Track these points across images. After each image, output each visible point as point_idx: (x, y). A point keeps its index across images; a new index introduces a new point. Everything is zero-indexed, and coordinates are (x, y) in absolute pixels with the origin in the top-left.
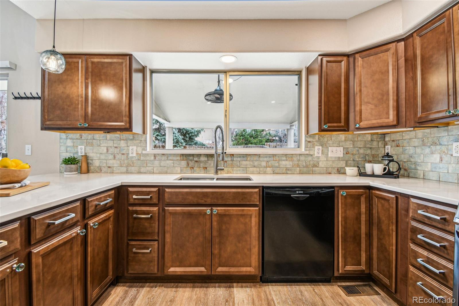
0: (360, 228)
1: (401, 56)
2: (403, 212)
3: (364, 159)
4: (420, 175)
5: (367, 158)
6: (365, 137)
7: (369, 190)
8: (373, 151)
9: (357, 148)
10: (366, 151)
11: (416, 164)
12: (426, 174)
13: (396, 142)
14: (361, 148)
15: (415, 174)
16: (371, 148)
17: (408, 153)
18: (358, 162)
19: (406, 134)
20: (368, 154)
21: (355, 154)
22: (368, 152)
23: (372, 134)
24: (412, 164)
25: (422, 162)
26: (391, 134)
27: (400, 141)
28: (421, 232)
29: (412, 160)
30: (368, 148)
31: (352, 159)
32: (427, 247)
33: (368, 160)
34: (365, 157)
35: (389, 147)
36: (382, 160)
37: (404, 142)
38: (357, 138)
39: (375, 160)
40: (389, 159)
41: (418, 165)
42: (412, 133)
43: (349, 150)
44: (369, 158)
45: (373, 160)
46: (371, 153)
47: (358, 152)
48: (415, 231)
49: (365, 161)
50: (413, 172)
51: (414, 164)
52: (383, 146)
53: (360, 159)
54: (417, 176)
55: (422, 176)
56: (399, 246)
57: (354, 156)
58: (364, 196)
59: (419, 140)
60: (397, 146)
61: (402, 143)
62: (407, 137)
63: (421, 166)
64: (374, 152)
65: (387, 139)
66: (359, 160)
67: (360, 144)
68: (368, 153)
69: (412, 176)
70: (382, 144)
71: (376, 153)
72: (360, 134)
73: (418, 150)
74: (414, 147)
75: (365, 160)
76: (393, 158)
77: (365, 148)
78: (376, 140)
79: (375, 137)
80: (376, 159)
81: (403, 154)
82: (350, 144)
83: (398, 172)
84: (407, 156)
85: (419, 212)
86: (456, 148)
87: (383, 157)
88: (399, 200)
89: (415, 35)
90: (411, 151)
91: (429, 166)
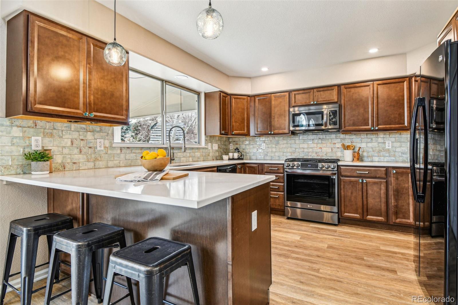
2: (261, 171)
7: (244, 165)
12: (251, 157)
13: (236, 142)
18: (223, 153)
24: (244, 153)
25: (249, 152)
26: (233, 138)
27: (238, 142)
29: (244, 151)
31: (220, 151)
33: (226, 151)
35: (232, 144)
37: (240, 142)
47: (222, 147)
50: (245, 156)
51: (246, 153)
55: (249, 158)
57: (221, 149)
58: (243, 167)
59: (248, 141)
60: (236, 144)
65: (230, 140)
68: (225, 148)
70: (228, 143)
73: (247, 146)
74: (245, 145)
76: (239, 150)
77: (224, 145)
80: (229, 151)
82: (220, 142)
83: (241, 156)
84: (242, 149)
85: (270, 168)
86: (264, 146)
87: (235, 150)
88: (259, 166)
89: (256, 97)
90: (244, 147)
91: (252, 154)
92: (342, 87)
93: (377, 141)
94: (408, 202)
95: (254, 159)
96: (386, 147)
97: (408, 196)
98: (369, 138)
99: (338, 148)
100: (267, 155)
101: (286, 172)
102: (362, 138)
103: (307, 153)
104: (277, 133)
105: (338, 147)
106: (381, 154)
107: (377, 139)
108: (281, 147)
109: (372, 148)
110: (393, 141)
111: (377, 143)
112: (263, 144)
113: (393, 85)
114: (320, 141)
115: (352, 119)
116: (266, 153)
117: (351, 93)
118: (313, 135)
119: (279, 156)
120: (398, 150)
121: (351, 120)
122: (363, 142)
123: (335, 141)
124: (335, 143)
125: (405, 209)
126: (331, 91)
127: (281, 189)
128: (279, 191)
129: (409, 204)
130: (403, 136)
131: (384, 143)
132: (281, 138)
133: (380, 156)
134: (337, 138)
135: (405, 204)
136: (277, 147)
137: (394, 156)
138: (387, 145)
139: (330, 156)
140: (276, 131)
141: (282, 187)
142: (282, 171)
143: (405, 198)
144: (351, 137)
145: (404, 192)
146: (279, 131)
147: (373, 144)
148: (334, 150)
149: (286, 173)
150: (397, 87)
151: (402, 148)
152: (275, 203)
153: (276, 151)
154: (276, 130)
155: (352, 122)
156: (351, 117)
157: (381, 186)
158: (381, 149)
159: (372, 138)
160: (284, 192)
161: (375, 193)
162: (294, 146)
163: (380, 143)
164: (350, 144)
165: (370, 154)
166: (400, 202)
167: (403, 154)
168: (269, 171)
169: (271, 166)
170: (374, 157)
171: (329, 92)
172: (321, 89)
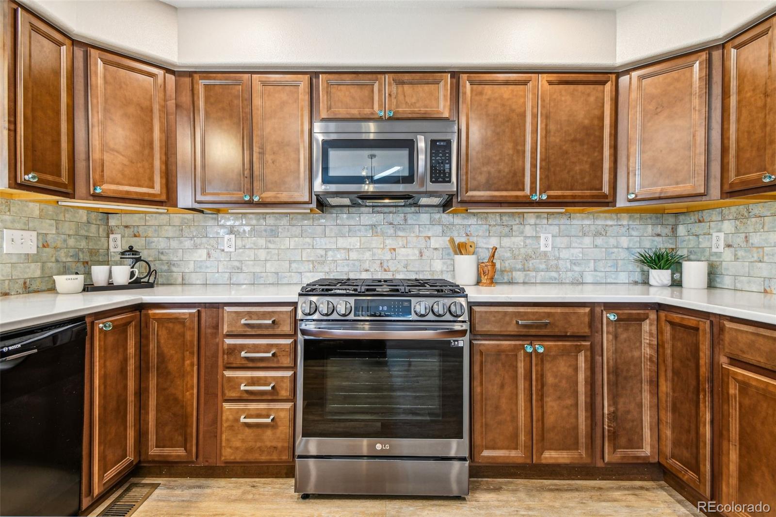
0: (125, 387)
1: (171, 96)
2: (209, 331)
3: (76, 258)
4: (176, 279)
5: (81, 256)
6: (77, 215)
7: (140, 312)
8: (90, 244)
9: (63, 236)
10: (78, 243)
11: (171, 264)
12: (187, 277)
13: (132, 230)
14: (72, 235)
15: (168, 279)
16: (87, 237)
17: (157, 248)
18: (65, 265)
19: (151, 218)
20: (83, 249)
21: (61, 249)
22: (82, 245)
23: (89, 210)
24: (163, 264)
25: (180, 261)
26: (122, 215)
27: (141, 229)
28: (242, 347)
29: (162, 257)
30: (82, 236)
31: (53, 259)
32: (251, 365)
33: (83, 259)
34: (79, 254)
35: (119, 236)
36: (121, 258)
37: (149, 230)
38: (62, 214)
39: (94, 260)
40: (134, 256)
41: (174, 265)
42: (162, 217)
43: (49, 238)
44: (83, 257)
45: (91, 261)
46: (87, 247)
47: (66, 244)
48: (233, 350)
49: (78, 262)
50: (165, 276)
51: (167, 263)
52: (105, 235)
53: (69, 259)
54: (172, 282)
55: (180, 280)
56: (202, 385)
57: (58, 251)
58: (134, 323)
59: (175, 228)
60: (135, 236)
61: (145, 232)
62: (152, 221)
63: (179, 266)
64: (91, 246)
65: (113, 222)
66: (67, 260)
67: (68, 228)
68: (82, 247)
69: (163, 282)
70: (104, 230)
71: (95, 248)
72: (70, 206)
73: (174, 244)
74: (167, 238)
75: (77, 260)
76: (139, 255)
77: (77, 237)
78: (94, 222)
79: (93, 216)
80: (95, 257)
81: (146, 249)
82: (51, 225)
83: (148, 278)
84: (153, 253)
85: (243, 321)
86: (228, 242)
87: (123, 253)
88: (203, 315)
89: (196, 76)
90: (162, 244)
91: (191, 266)
92: (464, 77)
93: (522, 233)
94: (638, 399)
95: (198, 282)
96: (540, 248)
97: (639, 384)
98: (507, 226)
99: (436, 249)
100: (240, 270)
101: (304, 332)
102: (490, 225)
103: (357, 263)
104: (273, 200)
105: (436, 247)
106: (531, 265)
107: (522, 227)
108: (282, 247)
109: (511, 250)
110: (555, 234)
111: (522, 238)
112: (227, 237)
113: (581, 88)
114: (391, 231)
115: (485, 169)
116: (237, 264)
117: (484, 98)
118: (373, 212)
119: (277, 273)
120: (564, 254)
121: (481, 173)
122: (491, 236)
123: (429, 230)
124: (429, 238)
125: (633, 421)
126: (432, 87)
127: (285, 393)
128: (275, 397)
129: (640, 405)
130: (575, 222)
131: (537, 238)
132: (285, 221)
133: (529, 271)
134: (434, 223)
135: (632, 406)
136: (271, 246)
137: (557, 269)
138: (542, 241)
139: (416, 269)
140: (269, 196)
141: (287, 385)
142: (287, 328)
143: (632, 390)
144: (466, 222)
145: (630, 374)
146: (278, 195)
147: (513, 239)
148: (426, 253)
149: (300, 338)
150: (589, 95)
151: (572, 251)
152: (258, 444)
153: (268, 258)
154: (268, 190)
155: (482, 179)
156: (484, 164)
157: (577, 360)
158: (530, 251)
159: (512, 226)
160: (293, 399)
161: (564, 381)
162: (322, 242)
163: (530, 237)
164: (463, 240)
165: (507, 265)
166: (621, 401)
167: (575, 264)
168: (240, 330)
169: (249, 313)
170: (516, 271)
171: (426, 88)
172: (406, 77)
